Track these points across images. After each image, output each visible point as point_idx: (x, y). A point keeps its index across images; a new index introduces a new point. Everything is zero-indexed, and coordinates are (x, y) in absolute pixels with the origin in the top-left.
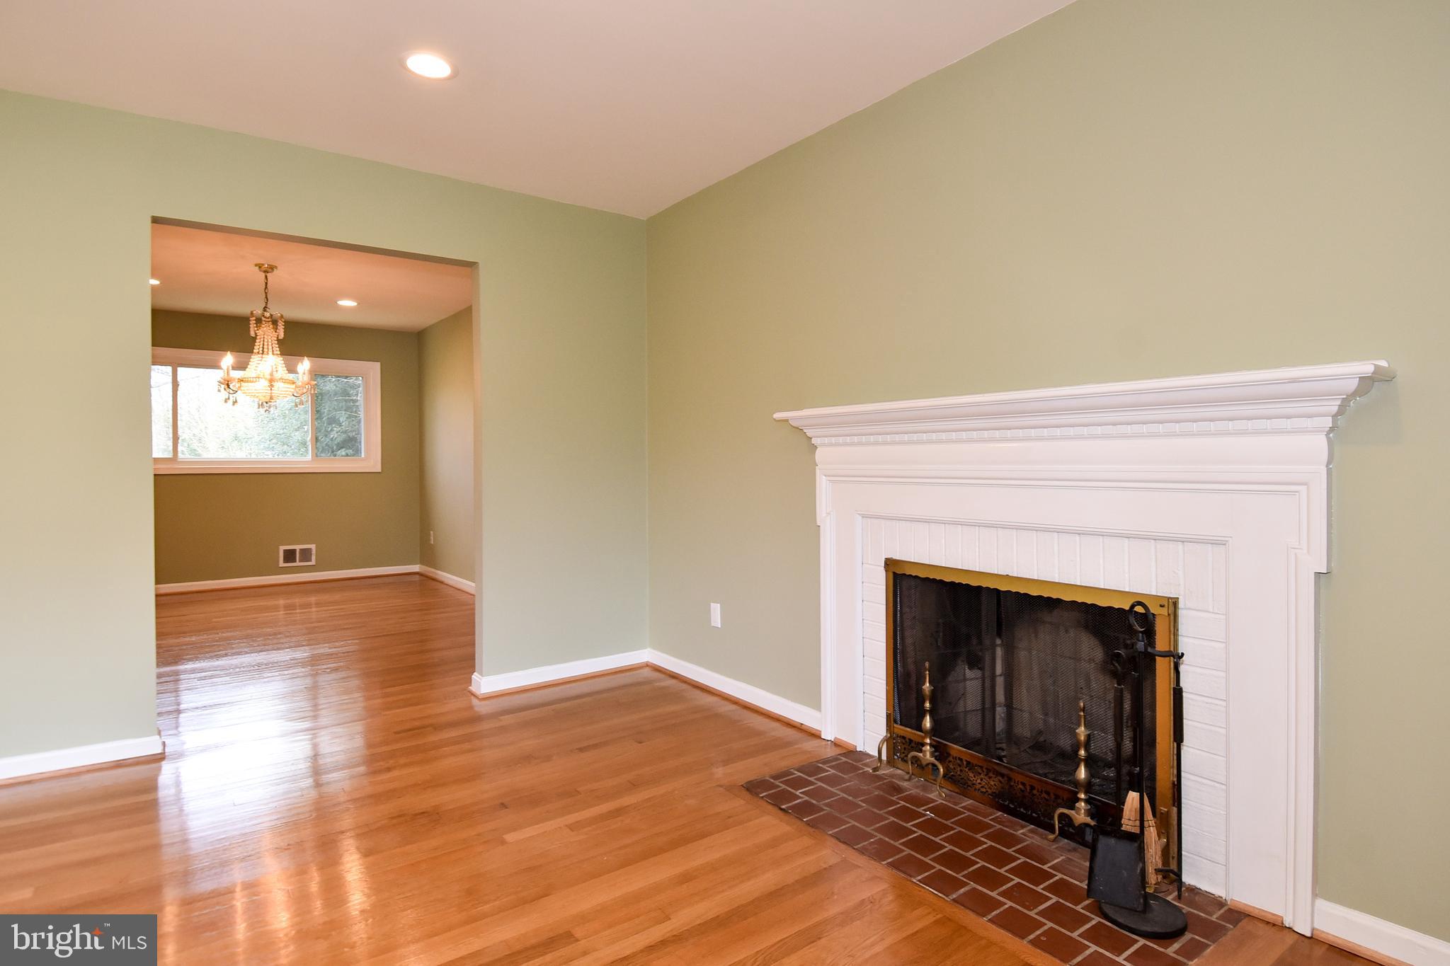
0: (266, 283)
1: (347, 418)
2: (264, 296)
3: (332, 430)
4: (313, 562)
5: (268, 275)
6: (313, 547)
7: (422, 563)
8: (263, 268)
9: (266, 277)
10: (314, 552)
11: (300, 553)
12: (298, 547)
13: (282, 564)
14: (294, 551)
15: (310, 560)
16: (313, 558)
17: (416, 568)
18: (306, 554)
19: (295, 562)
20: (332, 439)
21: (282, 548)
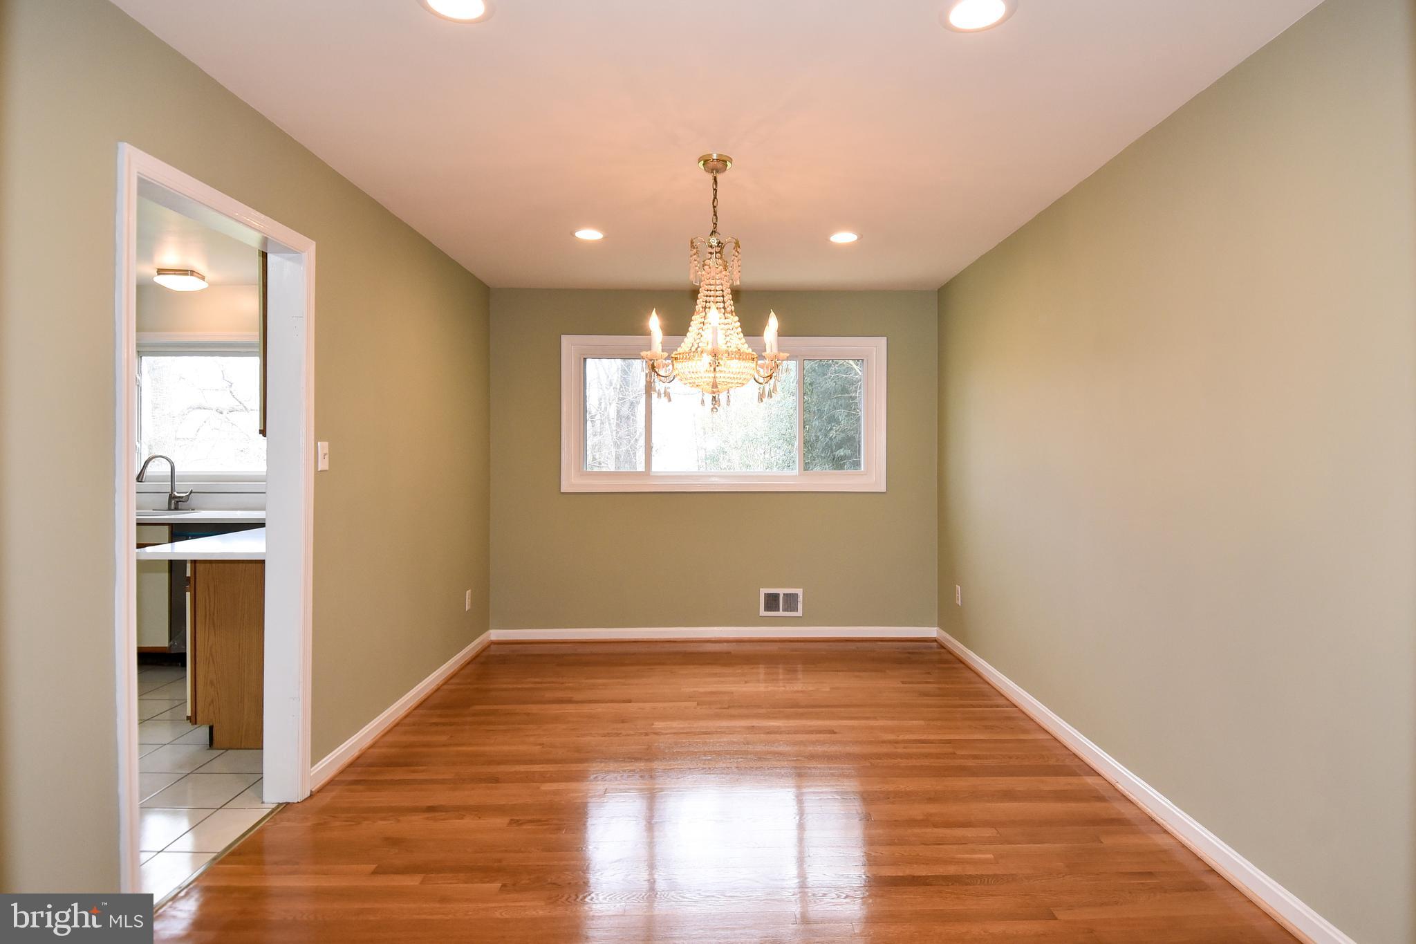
0: (715, 190)
1: (846, 416)
2: (713, 213)
3: (831, 429)
4: (799, 613)
5: (719, 177)
6: (799, 591)
7: (941, 625)
8: (711, 164)
9: (715, 179)
10: (800, 599)
11: (783, 598)
12: (781, 591)
13: (763, 613)
14: (776, 596)
15: (796, 609)
16: (800, 606)
17: (932, 632)
18: (791, 601)
19: (779, 610)
20: (831, 439)
21: (764, 591)
